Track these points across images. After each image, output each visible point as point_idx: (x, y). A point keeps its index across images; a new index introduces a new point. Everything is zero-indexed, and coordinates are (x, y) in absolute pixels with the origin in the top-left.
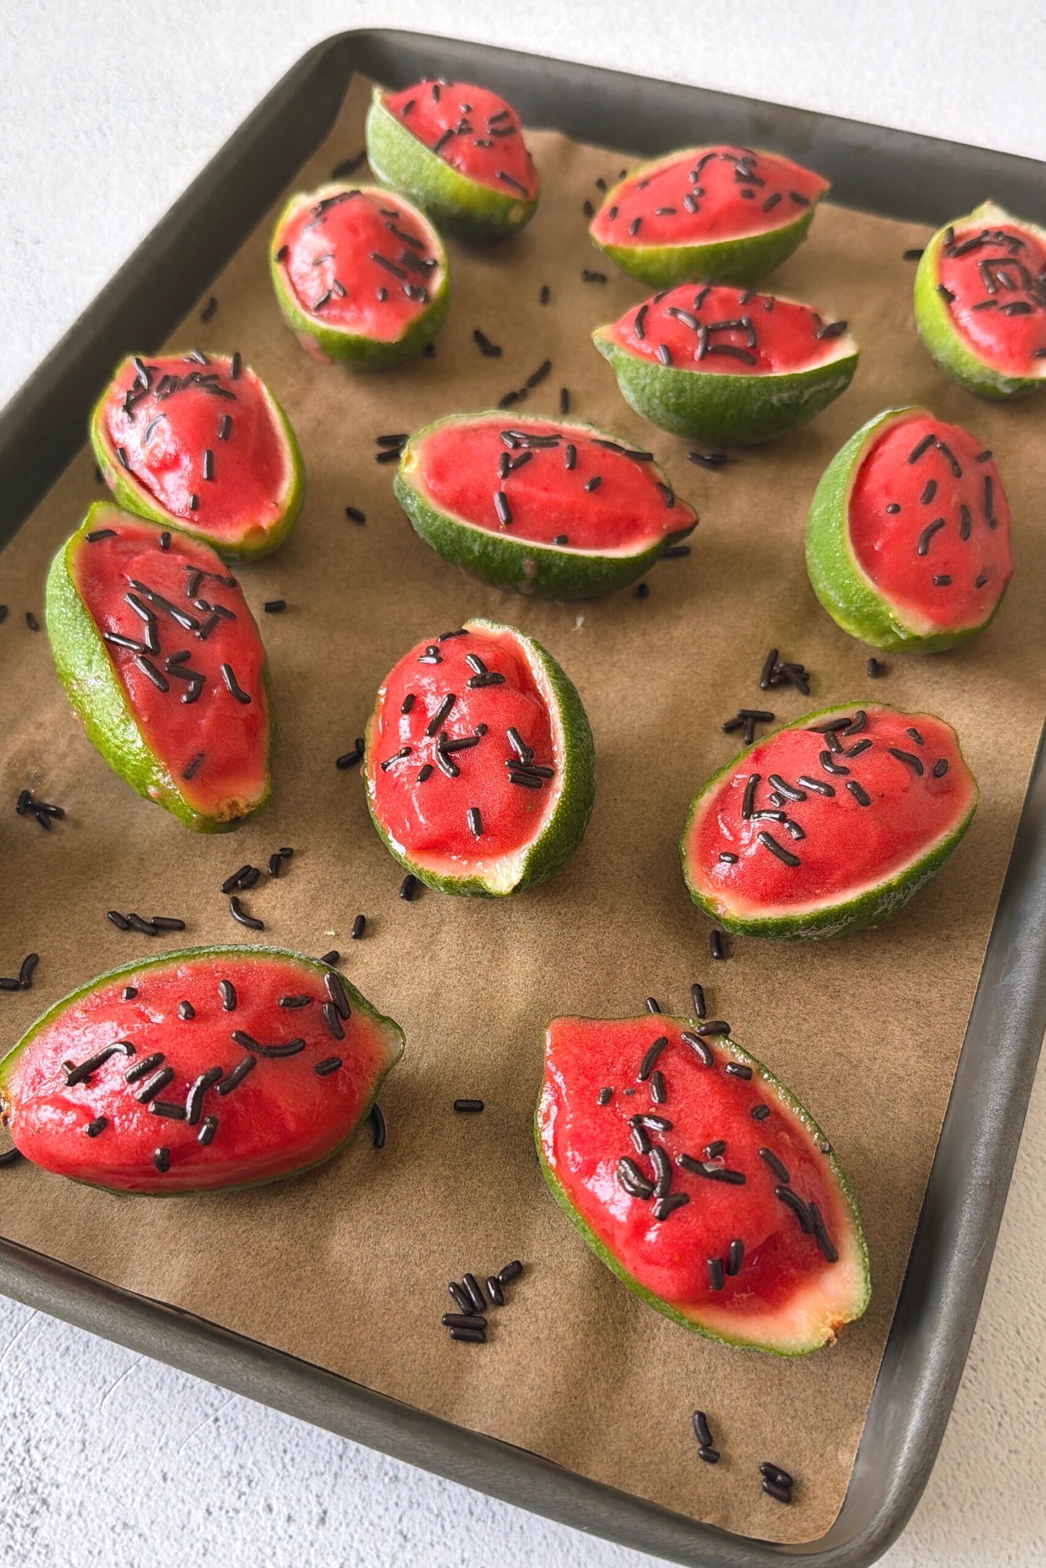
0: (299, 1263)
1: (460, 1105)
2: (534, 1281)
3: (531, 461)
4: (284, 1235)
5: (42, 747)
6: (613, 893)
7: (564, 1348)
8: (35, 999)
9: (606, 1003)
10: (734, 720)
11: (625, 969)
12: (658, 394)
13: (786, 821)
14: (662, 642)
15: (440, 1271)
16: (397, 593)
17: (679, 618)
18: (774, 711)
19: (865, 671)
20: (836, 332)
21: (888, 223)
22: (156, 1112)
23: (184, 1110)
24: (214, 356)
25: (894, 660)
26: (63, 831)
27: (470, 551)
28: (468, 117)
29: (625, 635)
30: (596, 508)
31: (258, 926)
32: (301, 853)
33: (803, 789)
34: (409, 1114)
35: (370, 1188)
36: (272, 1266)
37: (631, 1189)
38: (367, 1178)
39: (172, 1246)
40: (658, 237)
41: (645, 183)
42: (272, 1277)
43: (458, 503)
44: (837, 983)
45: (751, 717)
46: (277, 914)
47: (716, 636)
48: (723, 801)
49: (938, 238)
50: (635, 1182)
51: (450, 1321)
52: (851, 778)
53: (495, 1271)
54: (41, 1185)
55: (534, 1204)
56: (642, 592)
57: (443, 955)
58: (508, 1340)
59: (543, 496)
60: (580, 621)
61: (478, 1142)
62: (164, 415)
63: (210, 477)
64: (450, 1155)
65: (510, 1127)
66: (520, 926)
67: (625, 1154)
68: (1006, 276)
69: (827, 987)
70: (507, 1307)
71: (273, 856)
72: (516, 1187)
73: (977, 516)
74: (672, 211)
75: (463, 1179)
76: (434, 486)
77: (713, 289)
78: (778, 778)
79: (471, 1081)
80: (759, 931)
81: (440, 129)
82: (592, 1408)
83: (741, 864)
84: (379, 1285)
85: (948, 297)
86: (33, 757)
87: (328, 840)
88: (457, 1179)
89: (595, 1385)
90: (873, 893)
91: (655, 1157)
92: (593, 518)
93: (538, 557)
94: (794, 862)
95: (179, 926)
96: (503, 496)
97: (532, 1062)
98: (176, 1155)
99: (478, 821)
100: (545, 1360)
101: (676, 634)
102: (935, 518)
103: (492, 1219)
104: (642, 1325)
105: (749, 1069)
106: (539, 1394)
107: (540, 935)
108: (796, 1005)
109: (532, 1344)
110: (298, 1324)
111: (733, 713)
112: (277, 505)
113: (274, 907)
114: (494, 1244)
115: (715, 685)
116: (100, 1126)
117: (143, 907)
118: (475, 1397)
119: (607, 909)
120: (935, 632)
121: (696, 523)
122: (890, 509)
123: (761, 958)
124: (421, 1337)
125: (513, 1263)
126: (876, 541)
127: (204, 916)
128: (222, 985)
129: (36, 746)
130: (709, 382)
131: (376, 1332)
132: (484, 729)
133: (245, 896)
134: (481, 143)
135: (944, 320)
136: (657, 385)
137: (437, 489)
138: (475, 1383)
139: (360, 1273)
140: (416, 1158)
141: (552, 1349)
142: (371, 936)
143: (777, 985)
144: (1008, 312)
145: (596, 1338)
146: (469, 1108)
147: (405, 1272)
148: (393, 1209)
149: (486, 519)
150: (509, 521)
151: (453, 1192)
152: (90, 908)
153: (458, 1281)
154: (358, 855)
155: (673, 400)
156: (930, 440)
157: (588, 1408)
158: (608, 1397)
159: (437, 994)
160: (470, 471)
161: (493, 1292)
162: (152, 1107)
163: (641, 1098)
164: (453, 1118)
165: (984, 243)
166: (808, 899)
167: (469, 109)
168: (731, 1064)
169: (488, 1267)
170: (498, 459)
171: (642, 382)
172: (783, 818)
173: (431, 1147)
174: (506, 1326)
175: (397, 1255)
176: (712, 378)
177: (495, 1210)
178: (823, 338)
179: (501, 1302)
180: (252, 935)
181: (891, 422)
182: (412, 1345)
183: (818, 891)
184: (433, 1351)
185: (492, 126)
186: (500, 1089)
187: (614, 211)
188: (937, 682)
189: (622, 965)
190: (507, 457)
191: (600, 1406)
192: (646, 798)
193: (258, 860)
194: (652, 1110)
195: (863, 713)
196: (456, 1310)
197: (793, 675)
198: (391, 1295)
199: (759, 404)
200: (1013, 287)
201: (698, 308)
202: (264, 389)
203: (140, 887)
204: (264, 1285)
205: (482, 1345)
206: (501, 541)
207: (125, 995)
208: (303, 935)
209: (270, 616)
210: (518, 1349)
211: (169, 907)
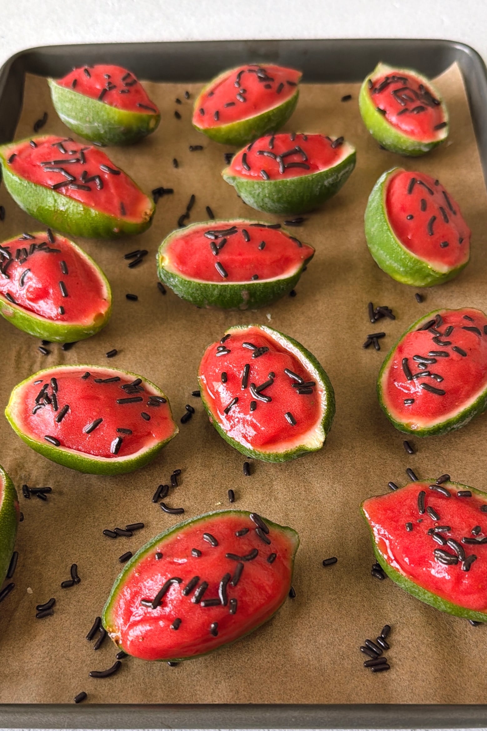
0: (282, 665)
1: (326, 563)
2: (399, 632)
3: (227, 243)
4: (268, 655)
5: (21, 461)
6: (349, 440)
7: (429, 657)
8: (85, 587)
9: (370, 492)
10: (367, 342)
11: (371, 473)
12: (267, 195)
13: (431, 375)
14: (314, 315)
15: (352, 644)
16: (171, 329)
17: (316, 301)
18: (382, 331)
19: (416, 301)
20: (340, 143)
21: (327, 86)
22: (206, 606)
23: (220, 600)
24: (36, 234)
25: (426, 291)
26: (54, 499)
27: (212, 295)
28: (110, 80)
29: (293, 316)
30: (268, 257)
31: (180, 512)
32: (185, 470)
33: (432, 358)
34: (301, 576)
35: (300, 617)
36: (270, 671)
37: (445, 562)
38: (295, 614)
39: (215, 680)
40: (230, 119)
41: (212, 93)
42: (273, 677)
43: (197, 274)
44: (471, 447)
45: (375, 337)
46: (187, 503)
47: (340, 304)
48: (393, 376)
49: (364, 86)
50: (448, 558)
51: (368, 665)
52: (453, 345)
53: (378, 634)
54: (132, 677)
55: (381, 597)
56: (293, 294)
57: (280, 496)
58: (400, 663)
59: (240, 258)
60: (269, 317)
61: (341, 578)
62: (29, 270)
63: (66, 295)
64: (331, 588)
65: (352, 565)
66: (312, 470)
67: (436, 548)
68: (406, 95)
69: (467, 450)
70: (392, 649)
71: (172, 476)
72: (368, 592)
73: (447, 210)
74: (232, 104)
75: (342, 597)
76: (182, 269)
77: (275, 136)
78: (419, 357)
79: (324, 550)
80: (436, 432)
81: (99, 90)
82: (455, 679)
83: (417, 402)
84: (326, 660)
85: (383, 112)
86: (19, 466)
87: (195, 459)
88: (340, 598)
89: (451, 668)
90: (482, 396)
91: (450, 544)
92: (268, 262)
93: (248, 288)
94: (442, 393)
95: (141, 526)
96: (219, 264)
97: (349, 531)
98: (221, 624)
99: (292, 419)
100: (423, 666)
101: (319, 309)
102: (430, 217)
103: (365, 611)
104: (458, 633)
105: (469, 492)
106: (428, 682)
107: (324, 471)
108: (458, 463)
109: (413, 661)
110: (297, 694)
111: (364, 339)
112: (105, 300)
113: (184, 501)
114: (371, 622)
115: (350, 328)
116: (178, 623)
117: (118, 523)
118: (398, 695)
119: (350, 448)
120: (450, 270)
121: (315, 251)
122: (409, 218)
123: (431, 447)
124: (358, 677)
125: (385, 626)
126: (408, 235)
127: (150, 517)
128: (205, 536)
129: (19, 461)
130: (292, 182)
131: (335, 683)
132: (273, 374)
133: (166, 500)
134: (123, 92)
135: (385, 124)
136: (266, 191)
137: (184, 269)
138: (395, 689)
139: (314, 659)
140: (316, 595)
141: (423, 659)
142: (239, 498)
143: (445, 457)
144: (415, 112)
145: (441, 647)
146: (329, 563)
147: (336, 651)
148: (315, 623)
149: (215, 278)
150: (226, 276)
151: (340, 605)
152: (91, 533)
153: (363, 645)
154: (214, 462)
155: (276, 197)
156: (413, 181)
157: (453, 680)
158: (459, 671)
159: (287, 515)
160: (197, 256)
161: (382, 644)
162: (202, 604)
163: (427, 522)
164: (325, 570)
165: (389, 83)
166: (454, 408)
167: (109, 77)
168: (459, 492)
169: (374, 634)
170: (210, 247)
171: (257, 192)
172: (430, 374)
173: (320, 587)
174: (396, 658)
175: (328, 643)
176: (294, 181)
177: (364, 606)
178: (335, 147)
179: (387, 647)
180: (180, 518)
181: (390, 177)
182: (356, 683)
183: (457, 404)
184: (367, 681)
185: (125, 82)
186: (340, 549)
187: (202, 111)
188: (451, 296)
189: (369, 472)
190: (214, 244)
191: (458, 676)
192: (343, 390)
193: (165, 481)
194: (436, 524)
195: (438, 315)
196: (368, 659)
197: (386, 312)
198: (334, 664)
199: (319, 187)
200: (412, 101)
201: (273, 148)
202: (72, 244)
203: (111, 514)
204: (271, 682)
205: (389, 670)
206: (228, 285)
207: (157, 557)
208: (205, 510)
209: (111, 359)
210: (408, 665)
211: (130, 519)
